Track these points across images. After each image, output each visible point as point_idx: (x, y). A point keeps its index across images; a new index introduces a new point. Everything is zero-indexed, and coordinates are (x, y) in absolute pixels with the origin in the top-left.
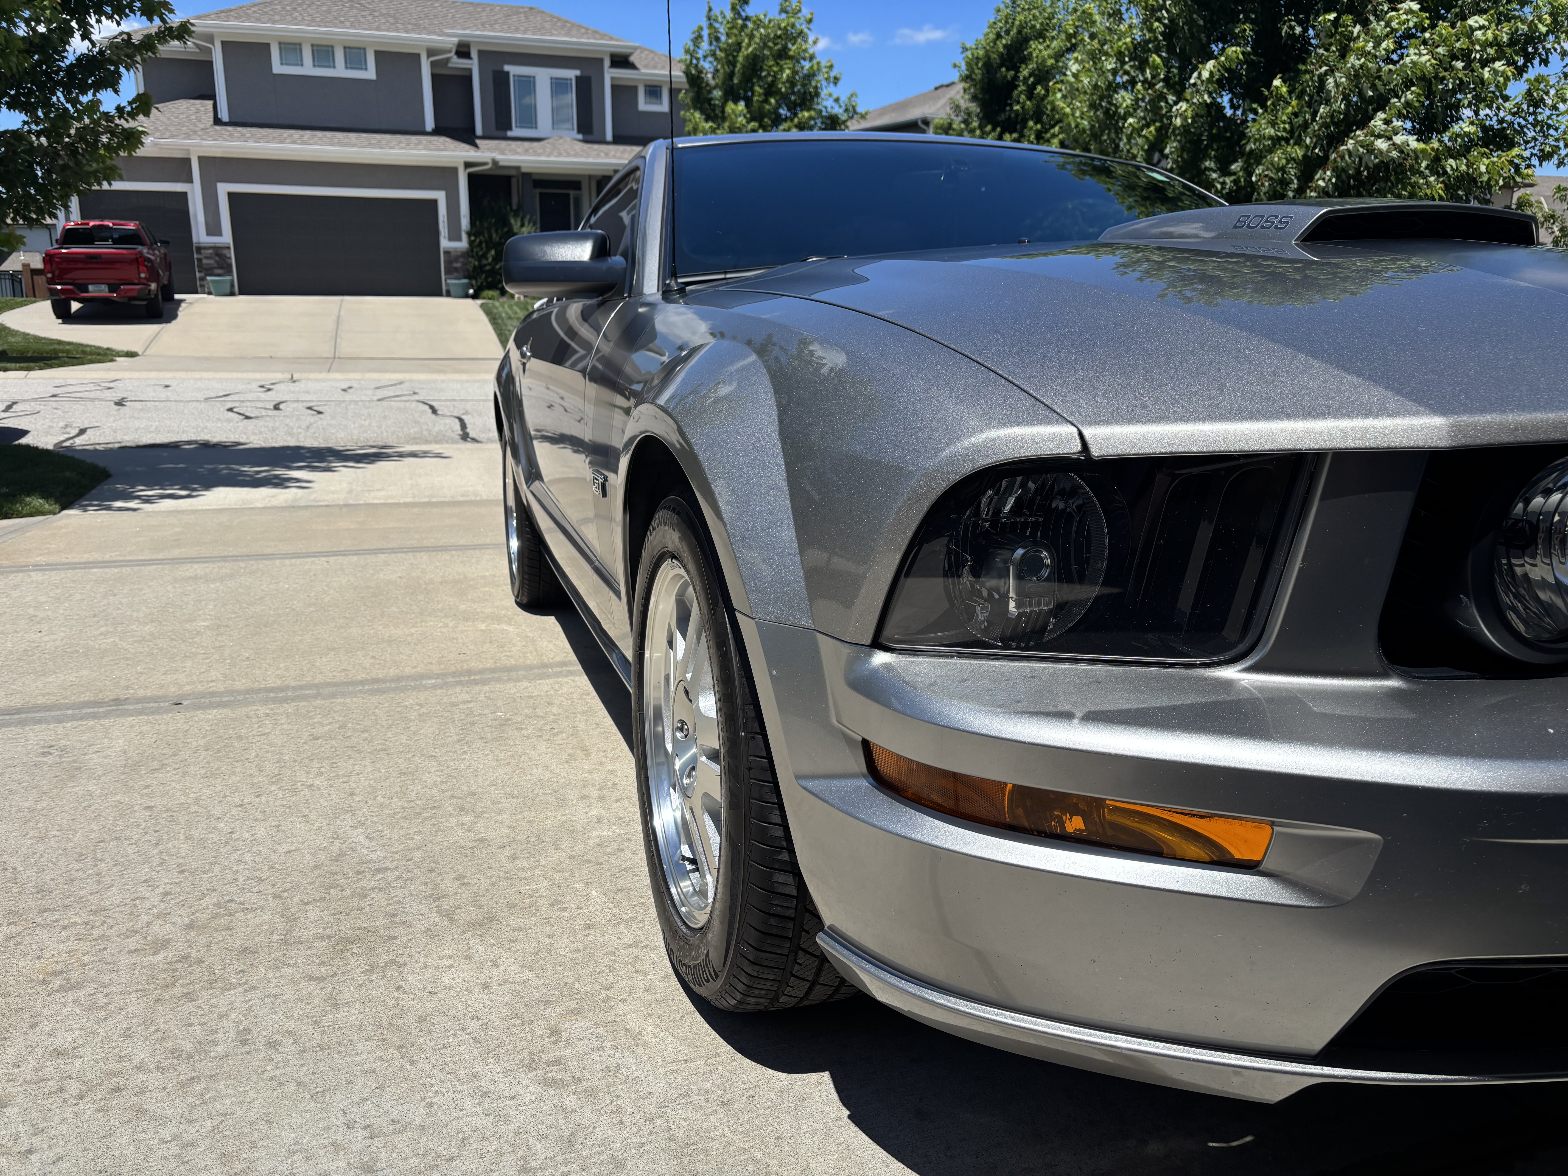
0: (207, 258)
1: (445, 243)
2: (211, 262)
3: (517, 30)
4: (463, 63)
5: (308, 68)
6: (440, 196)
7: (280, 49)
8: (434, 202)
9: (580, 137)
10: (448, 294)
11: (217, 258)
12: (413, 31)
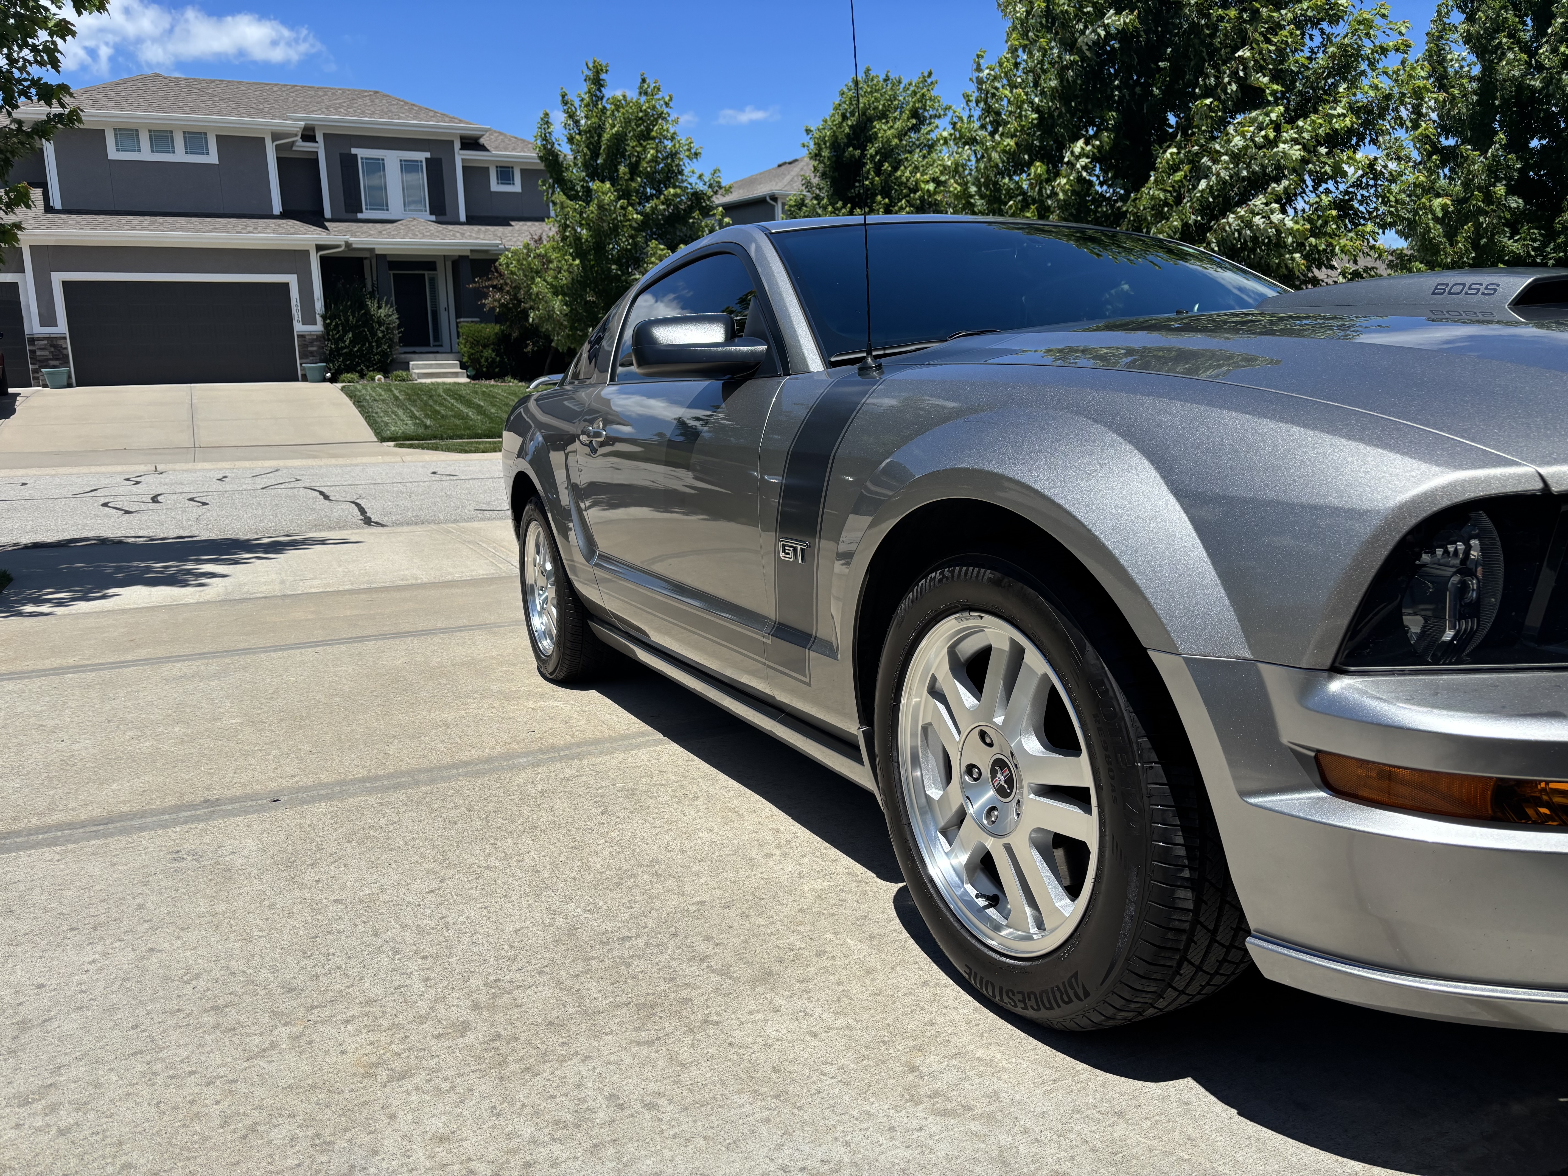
0: (40, 349)
1: (299, 327)
2: (47, 353)
3: (363, 113)
4: (308, 146)
5: (146, 154)
6: (292, 280)
7: (116, 135)
8: (286, 286)
9: (433, 218)
10: (305, 379)
11: (52, 349)
12: (257, 115)
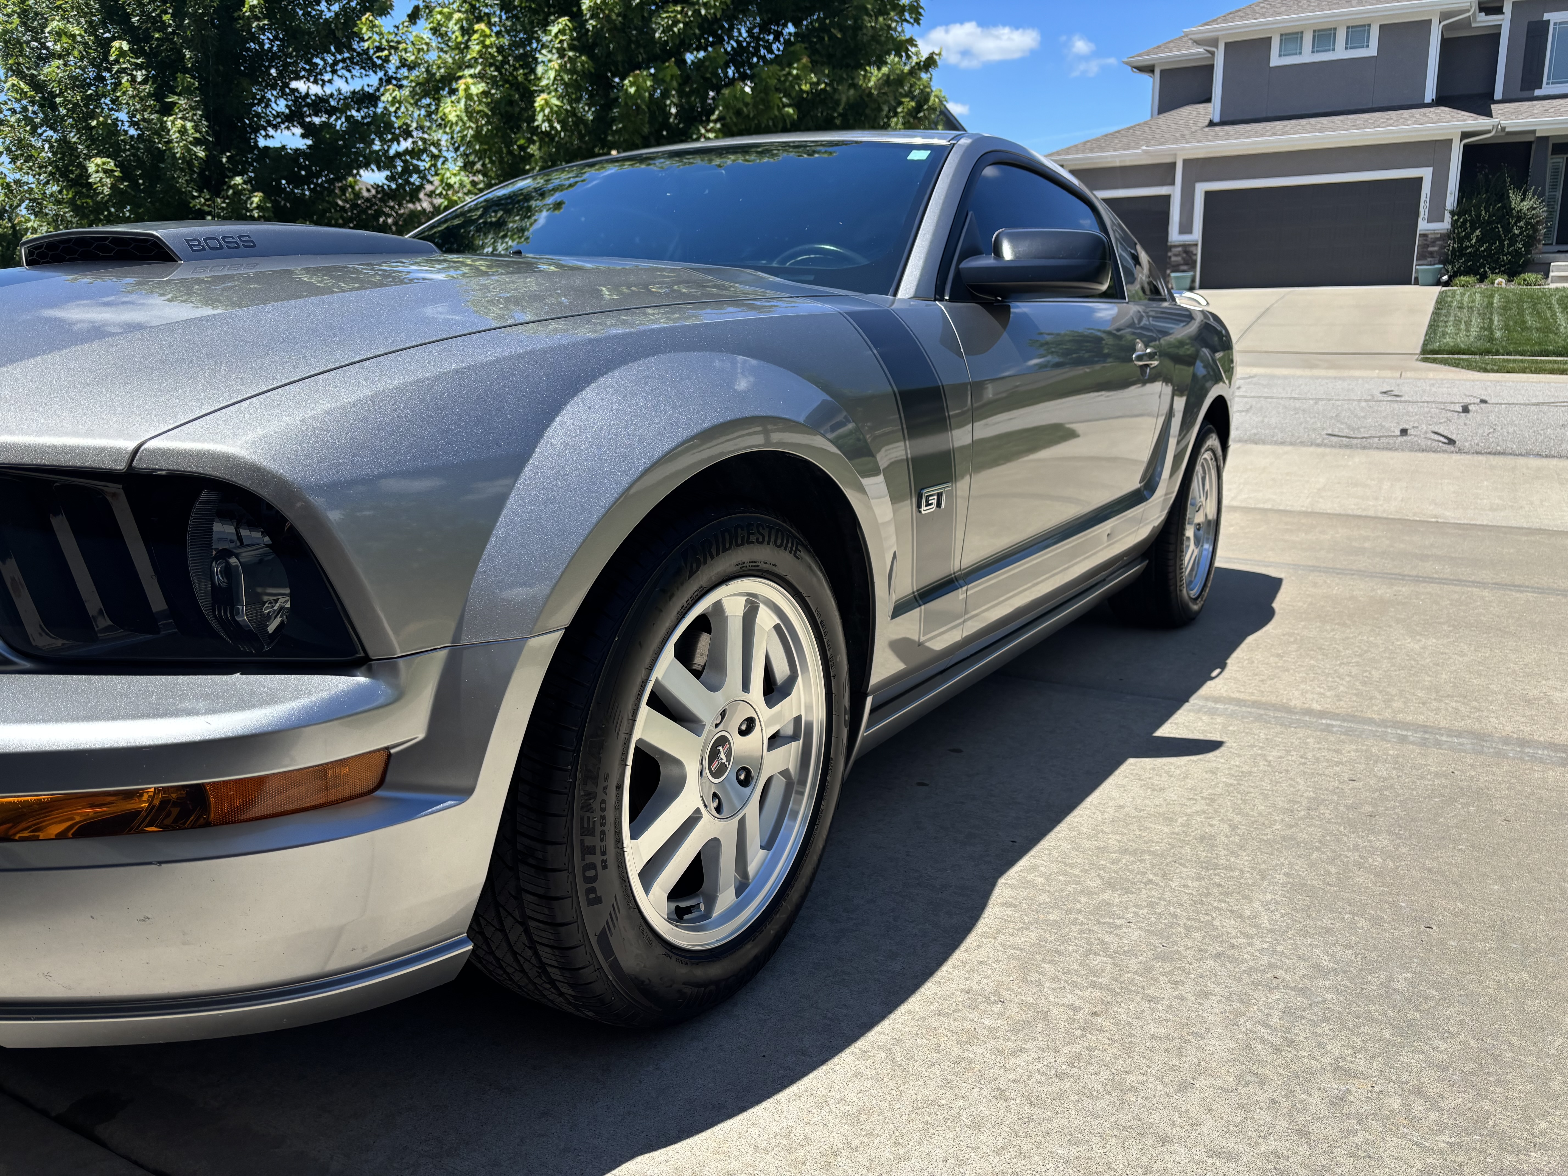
0: (1175, 255)
1: (1423, 226)
2: (1179, 259)
4: (1493, 20)
5: (1307, 56)
6: (1426, 173)
7: (1281, 40)
10: (1417, 283)
11: (1184, 255)
